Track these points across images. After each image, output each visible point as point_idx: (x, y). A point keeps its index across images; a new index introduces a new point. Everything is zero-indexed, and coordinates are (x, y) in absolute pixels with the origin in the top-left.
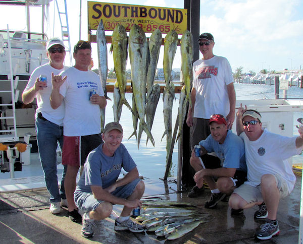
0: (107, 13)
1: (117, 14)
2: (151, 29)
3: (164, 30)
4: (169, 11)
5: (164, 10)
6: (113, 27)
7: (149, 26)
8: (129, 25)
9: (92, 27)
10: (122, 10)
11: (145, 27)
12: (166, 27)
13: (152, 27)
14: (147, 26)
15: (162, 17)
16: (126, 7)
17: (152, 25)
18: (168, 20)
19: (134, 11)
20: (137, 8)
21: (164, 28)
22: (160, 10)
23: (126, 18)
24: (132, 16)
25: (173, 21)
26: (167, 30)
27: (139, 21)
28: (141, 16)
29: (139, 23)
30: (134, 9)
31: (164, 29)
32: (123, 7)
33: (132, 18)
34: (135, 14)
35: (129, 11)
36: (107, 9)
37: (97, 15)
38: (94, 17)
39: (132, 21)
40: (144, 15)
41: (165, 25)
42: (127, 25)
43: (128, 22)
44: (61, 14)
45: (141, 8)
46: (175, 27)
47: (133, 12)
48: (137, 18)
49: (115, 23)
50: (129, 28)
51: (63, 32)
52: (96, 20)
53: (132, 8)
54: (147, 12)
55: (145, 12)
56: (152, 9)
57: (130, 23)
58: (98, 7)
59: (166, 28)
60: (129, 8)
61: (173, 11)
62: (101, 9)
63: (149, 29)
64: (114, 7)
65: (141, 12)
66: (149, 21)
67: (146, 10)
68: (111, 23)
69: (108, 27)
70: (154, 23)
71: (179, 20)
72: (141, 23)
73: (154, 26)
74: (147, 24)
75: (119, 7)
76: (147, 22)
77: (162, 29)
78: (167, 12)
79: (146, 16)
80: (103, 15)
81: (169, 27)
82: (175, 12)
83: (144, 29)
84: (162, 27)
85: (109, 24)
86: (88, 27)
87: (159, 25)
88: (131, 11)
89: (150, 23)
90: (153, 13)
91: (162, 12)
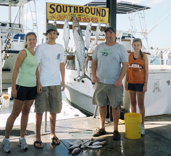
0: (59, 10)
1: (65, 10)
2: (86, 20)
6: (62, 19)
7: (85, 18)
9: (49, 18)
10: (68, 8)
11: (82, 19)
12: (96, 19)
13: (87, 19)
14: (84, 18)
15: (93, 13)
16: (70, 7)
18: (97, 15)
19: (76, 9)
20: (77, 7)
21: (95, 19)
23: (70, 13)
24: (74, 12)
25: (100, 15)
26: (96, 21)
27: (79, 15)
28: (80, 12)
29: (79, 16)
31: (94, 20)
32: (68, 6)
33: (74, 13)
35: (72, 9)
36: (59, 7)
37: (52, 11)
38: (50, 12)
39: (74, 15)
42: (71, 17)
44: (32, 12)
45: (80, 7)
46: (101, 19)
48: (77, 13)
49: (64, 16)
51: (34, 23)
52: (51, 14)
53: (75, 7)
54: (84, 10)
55: (82, 10)
56: (87, 8)
58: (53, 6)
59: (95, 20)
60: (72, 7)
62: (55, 7)
63: (85, 20)
64: (63, 6)
65: (80, 10)
66: (85, 15)
67: (83, 8)
68: (61, 16)
69: (60, 18)
70: (88, 16)
71: (104, 15)
73: (88, 18)
74: (84, 17)
75: (66, 6)
76: (84, 16)
77: (93, 21)
78: (96, 10)
79: (83, 12)
80: (56, 11)
81: (98, 19)
82: (101, 10)
83: (82, 20)
84: (93, 19)
85: (60, 17)
86: (47, 19)
87: (91, 18)
88: (74, 9)
89: (85, 17)
90: (87, 10)
91: (93, 10)
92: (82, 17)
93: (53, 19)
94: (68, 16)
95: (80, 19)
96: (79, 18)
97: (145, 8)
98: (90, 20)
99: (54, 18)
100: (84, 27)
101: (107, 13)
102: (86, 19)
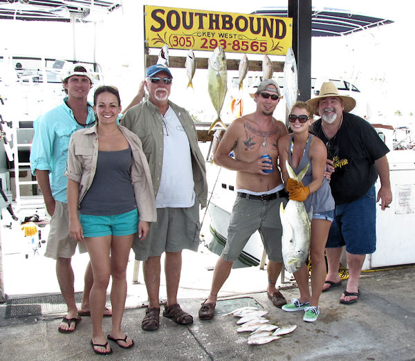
0: (174, 23)
1: (188, 24)
2: (239, 47)
3: (257, 49)
4: (265, 20)
5: (259, 19)
6: (182, 44)
7: (236, 43)
8: (206, 41)
9: (151, 43)
10: (196, 19)
11: (230, 44)
12: (261, 43)
14: (234, 43)
15: (256, 29)
16: (201, 15)
17: (241, 42)
18: (264, 35)
19: (214, 21)
20: (217, 16)
21: (259, 45)
22: (252, 19)
23: (201, 30)
24: (211, 27)
25: (271, 36)
26: (263, 49)
27: (221, 35)
28: (224, 27)
29: (221, 38)
30: (214, 18)
31: (258, 47)
32: (196, 14)
33: (211, 31)
34: (214, 24)
35: (206, 20)
36: (174, 17)
37: (158, 25)
38: (153, 29)
39: (211, 35)
40: (228, 26)
41: (259, 42)
42: (204, 41)
43: (204, 37)
45: (224, 17)
46: (275, 45)
47: (211, 21)
48: (218, 30)
49: (185, 37)
50: (206, 45)
52: (156, 33)
53: (211, 15)
54: (234, 22)
55: (230, 22)
56: (241, 17)
57: (207, 38)
58: (159, 15)
59: (261, 46)
60: (206, 15)
61: (272, 20)
62: (164, 17)
63: (236, 47)
64: (184, 14)
65: (224, 22)
66: (235, 35)
67: (231, 18)
68: (179, 37)
69: (176, 43)
70: (244, 38)
71: (280, 34)
72: (224, 38)
73: (243, 42)
74: (233, 39)
75: (191, 14)
76: (233, 36)
77: (255, 48)
79: (231, 28)
80: (166, 26)
81: (266, 44)
82: (274, 22)
83: (229, 47)
84: (255, 44)
85: (176, 39)
86: (145, 44)
87: (250, 42)
88: (209, 20)
89: (237, 39)
90: (242, 24)
91: (255, 22)
92: (229, 41)
93: (159, 44)
94: (196, 38)
95: (224, 45)
96: (222, 42)
97: (381, 22)
98: (247, 47)
99: (162, 41)
100: (234, 63)
101: (289, 30)
102: (238, 45)
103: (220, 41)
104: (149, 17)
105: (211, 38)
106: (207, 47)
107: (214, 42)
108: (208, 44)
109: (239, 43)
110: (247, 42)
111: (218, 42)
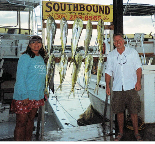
0: (56, 8)
1: (63, 8)
2: (88, 19)
3: (97, 19)
4: (100, 6)
5: (97, 6)
6: (60, 17)
7: (87, 17)
9: (45, 18)
10: (67, 7)
12: (99, 17)
13: (89, 17)
14: (85, 17)
15: (96, 10)
16: (70, 5)
17: (89, 16)
18: (100, 13)
19: (76, 7)
20: (77, 5)
21: (97, 17)
22: (94, 6)
23: (70, 11)
24: (74, 10)
25: (103, 13)
27: (79, 13)
28: (81, 10)
29: (79, 15)
30: (76, 6)
32: (67, 4)
33: (74, 12)
34: (76, 9)
35: (72, 7)
36: (56, 6)
37: (48, 10)
38: (46, 11)
39: (74, 13)
40: (82, 9)
41: (98, 16)
42: (71, 16)
43: (71, 14)
45: (80, 5)
46: (105, 17)
47: (74, 7)
48: (77, 11)
49: (62, 14)
50: (72, 18)
52: (48, 13)
53: (74, 5)
54: (85, 7)
55: (83, 8)
56: (89, 5)
57: (73, 15)
58: (49, 5)
59: (99, 18)
60: (72, 5)
61: (103, 6)
62: (52, 6)
63: (86, 19)
64: (61, 4)
65: (81, 8)
66: (86, 13)
67: (84, 6)
68: (59, 15)
69: (57, 17)
70: (90, 14)
71: (107, 13)
72: (81, 15)
73: (90, 16)
74: (85, 15)
75: (65, 4)
77: (95, 19)
78: (99, 7)
79: (84, 10)
80: (53, 10)
81: (101, 17)
82: (104, 7)
83: (83, 19)
84: (95, 17)
85: (57, 15)
86: (43, 18)
87: (93, 16)
88: (73, 7)
89: (87, 15)
90: (89, 8)
91: (95, 8)
92: (83, 16)
94: (67, 15)
96: (80, 17)
98: (92, 19)
101: (112, 11)
103: (79, 16)
104: (45, 6)
105: (75, 15)
106: (72, 19)
107: (76, 17)
108: (73, 18)
109: (88, 17)
110: (92, 16)
111: (78, 16)
